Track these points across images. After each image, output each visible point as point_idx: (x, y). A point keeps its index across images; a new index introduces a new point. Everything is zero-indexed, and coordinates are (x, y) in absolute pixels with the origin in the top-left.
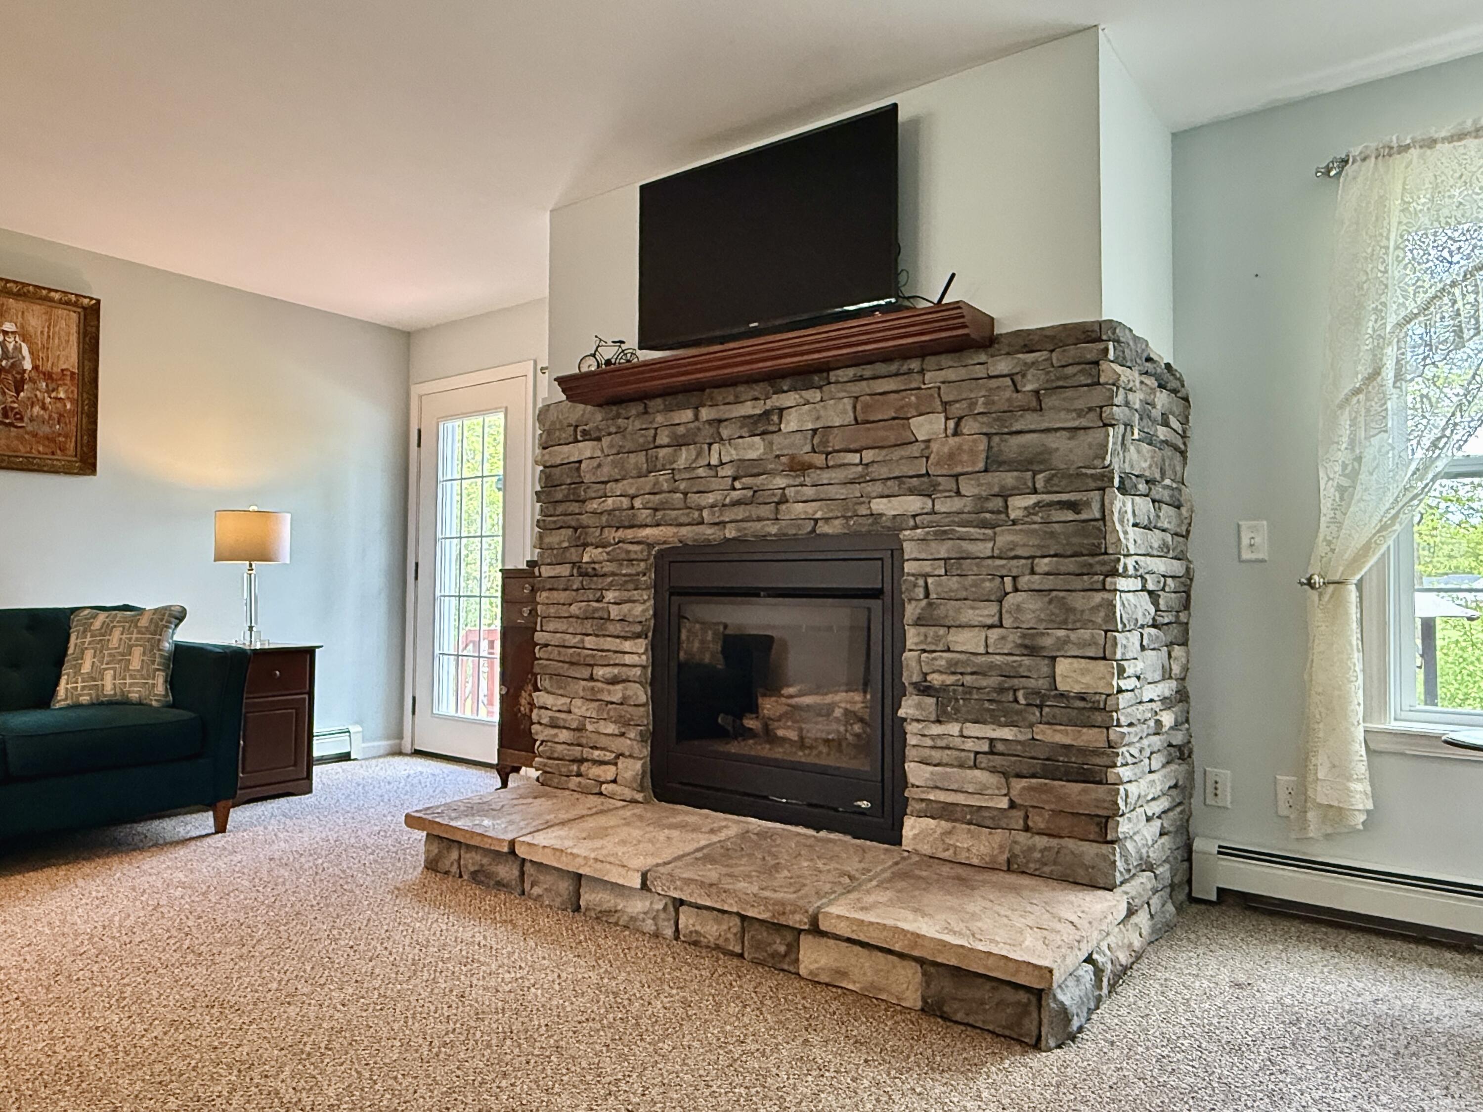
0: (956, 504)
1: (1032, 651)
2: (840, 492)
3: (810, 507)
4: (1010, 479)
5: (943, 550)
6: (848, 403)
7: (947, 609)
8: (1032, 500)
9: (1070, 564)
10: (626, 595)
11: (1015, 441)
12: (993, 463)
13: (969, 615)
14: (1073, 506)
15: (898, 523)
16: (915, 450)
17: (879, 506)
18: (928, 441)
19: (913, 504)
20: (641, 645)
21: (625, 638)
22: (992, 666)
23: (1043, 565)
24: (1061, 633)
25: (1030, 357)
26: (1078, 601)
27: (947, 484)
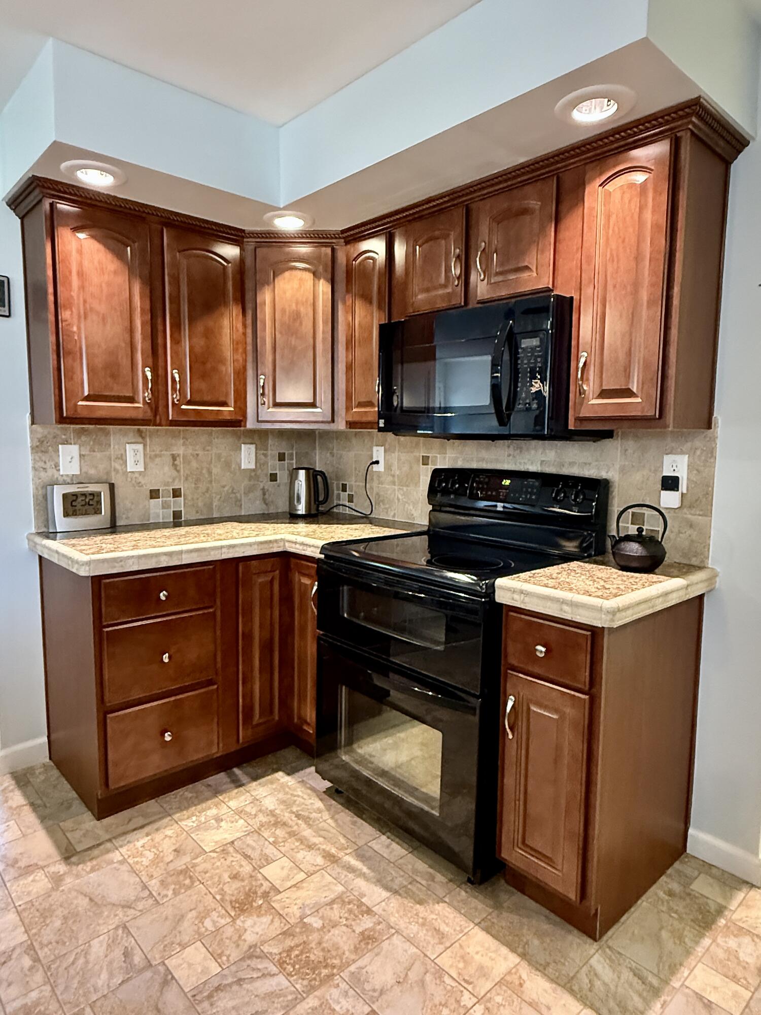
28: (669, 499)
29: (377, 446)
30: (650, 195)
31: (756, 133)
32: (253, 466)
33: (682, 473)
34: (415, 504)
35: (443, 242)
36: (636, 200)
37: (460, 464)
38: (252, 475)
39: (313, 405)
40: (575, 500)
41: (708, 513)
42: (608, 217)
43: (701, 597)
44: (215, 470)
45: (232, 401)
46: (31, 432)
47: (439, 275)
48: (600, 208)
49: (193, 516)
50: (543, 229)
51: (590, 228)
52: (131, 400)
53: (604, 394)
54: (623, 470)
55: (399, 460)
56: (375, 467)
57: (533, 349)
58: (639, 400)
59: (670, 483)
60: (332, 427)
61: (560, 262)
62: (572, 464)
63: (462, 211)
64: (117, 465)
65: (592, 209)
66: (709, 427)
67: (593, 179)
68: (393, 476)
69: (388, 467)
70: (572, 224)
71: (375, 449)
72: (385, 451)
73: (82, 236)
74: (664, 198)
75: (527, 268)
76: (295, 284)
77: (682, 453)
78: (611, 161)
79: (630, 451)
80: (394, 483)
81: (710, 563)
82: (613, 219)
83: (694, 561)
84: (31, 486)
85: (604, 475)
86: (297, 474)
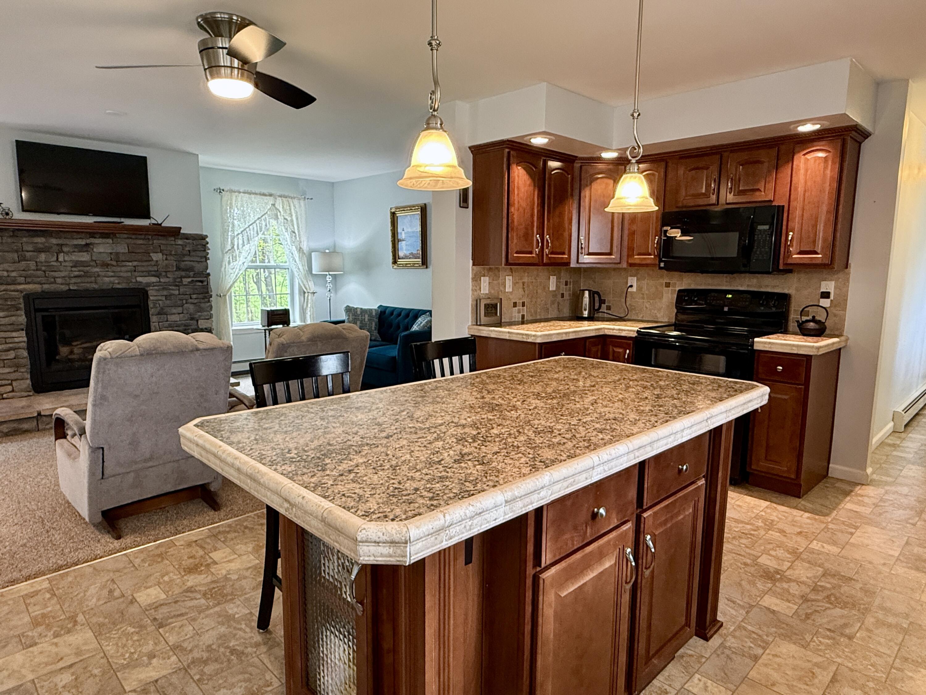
0: (167, 280)
1: (192, 319)
2: (125, 275)
3: (112, 279)
4: (183, 273)
5: (165, 293)
6: (126, 246)
7: (167, 310)
8: (190, 280)
9: (201, 296)
10: (10, 313)
11: (183, 263)
12: (178, 269)
13: (174, 311)
14: (202, 282)
15: (149, 285)
16: (153, 263)
17: (139, 279)
18: (157, 261)
19: (154, 279)
20: (24, 333)
21: (12, 331)
22: (182, 324)
23: (194, 296)
24: (200, 314)
25: (188, 241)
26: (202, 305)
27: (164, 274)
28: (825, 303)
29: (631, 276)
30: (830, 163)
31: (875, 131)
32: (554, 289)
33: (832, 290)
34: (659, 310)
35: (705, 171)
36: (822, 164)
37: (693, 287)
38: (554, 293)
39: (610, 254)
40: (774, 304)
41: (844, 309)
42: (806, 170)
43: (840, 349)
44: (539, 291)
45: (567, 252)
46: (473, 270)
47: (702, 188)
48: (802, 166)
49: (530, 318)
50: (769, 171)
51: (796, 173)
52: (531, 253)
53: (800, 253)
54: (797, 290)
55: (647, 284)
56: (630, 289)
57: (765, 231)
58: (820, 256)
59: (826, 295)
60: (620, 266)
61: (777, 188)
62: (767, 286)
63: (718, 157)
64: (502, 289)
65: (798, 166)
66: (847, 268)
67: (799, 152)
68: (643, 294)
69: (639, 288)
70: (786, 172)
71: (630, 278)
72: (638, 280)
73: (519, 168)
74: (837, 166)
75: (759, 190)
76: (603, 186)
77: (831, 280)
78: (810, 145)
79: (802, 280)
80: (643, 298)
81: (845, 334)
82: (809, 172)
83: (836, 333)
84: (470, 300)
85: (786, 291)
86: (583, 294)
